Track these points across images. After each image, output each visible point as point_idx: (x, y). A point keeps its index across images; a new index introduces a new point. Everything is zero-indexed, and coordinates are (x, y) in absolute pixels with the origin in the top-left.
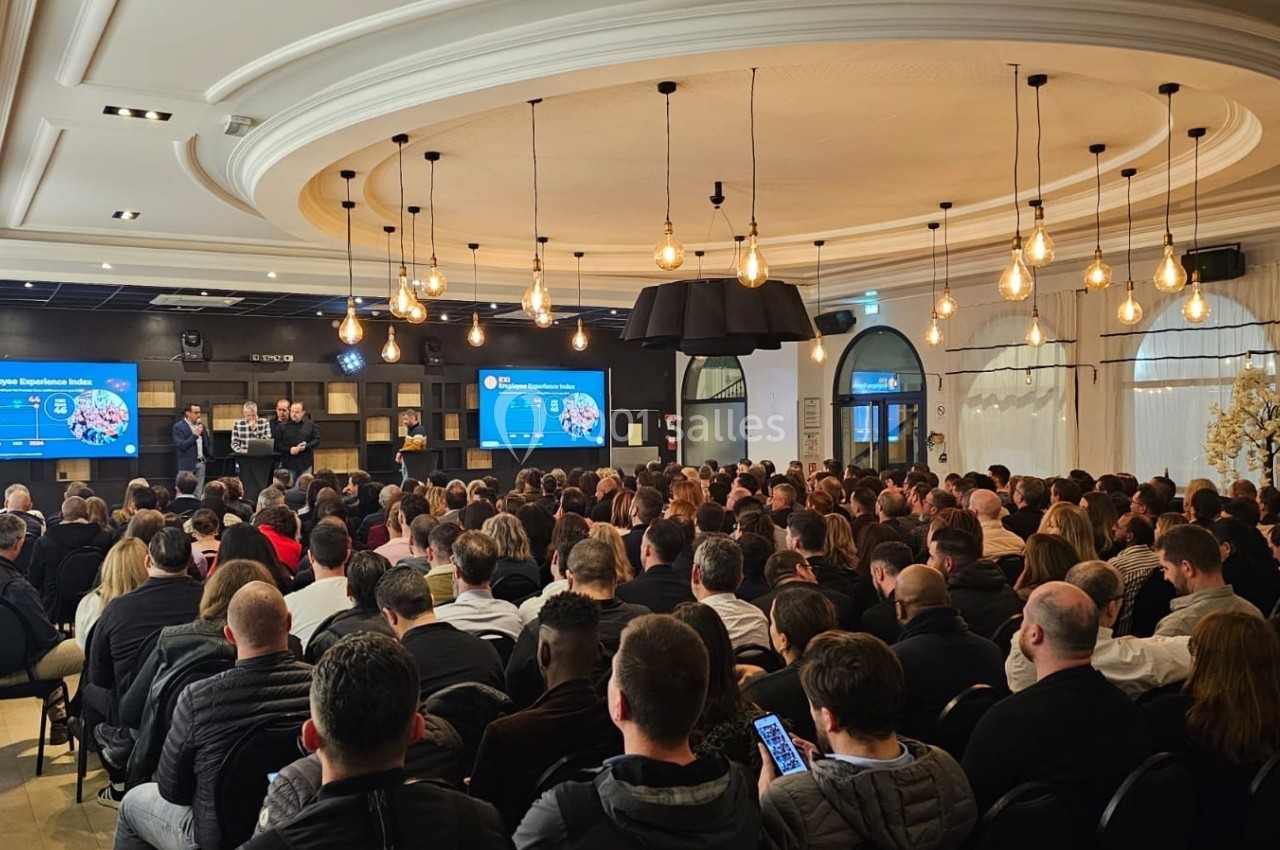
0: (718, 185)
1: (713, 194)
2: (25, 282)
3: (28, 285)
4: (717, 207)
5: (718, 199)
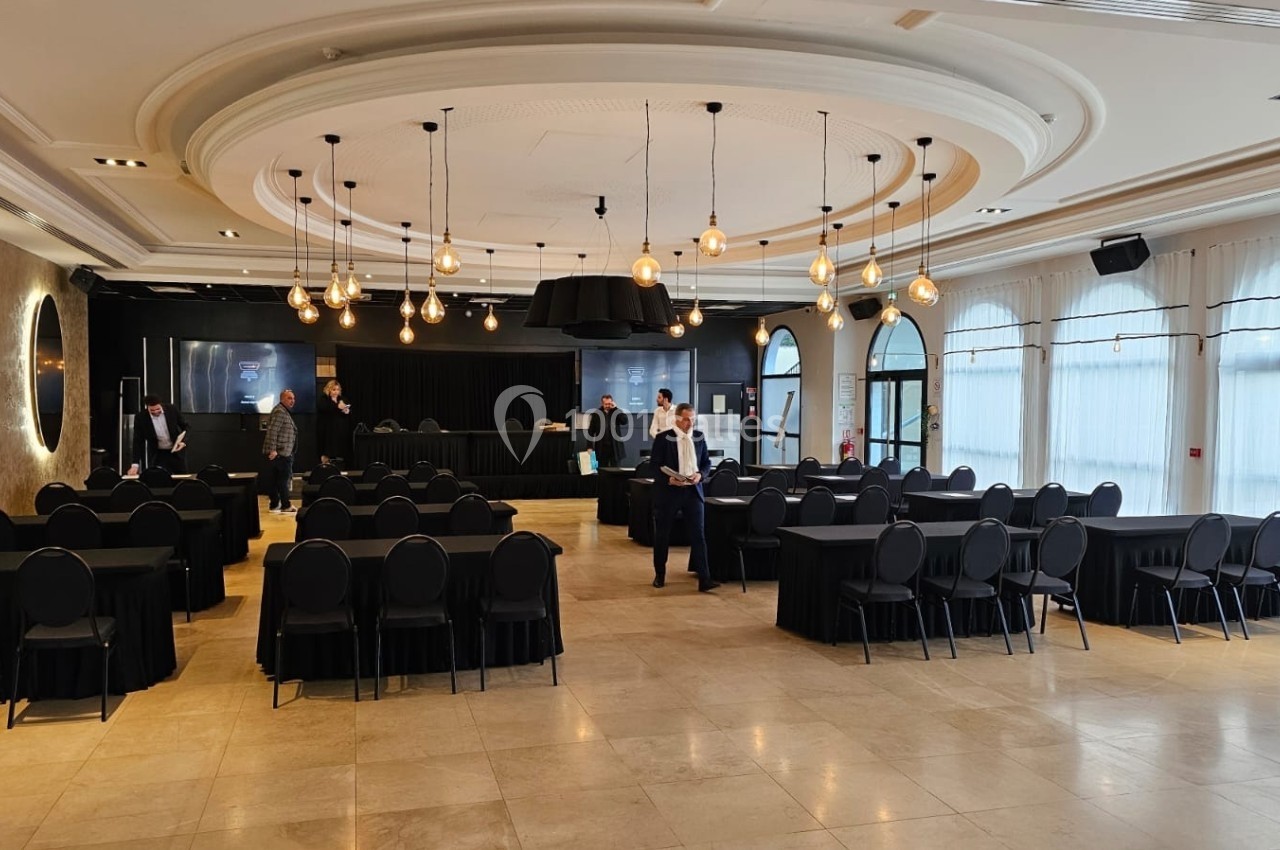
0: (602, 199)
1: (598, 206)
2: (206, 284)
3: (209, 286)
4: (601, 218)
5: (601, 211)
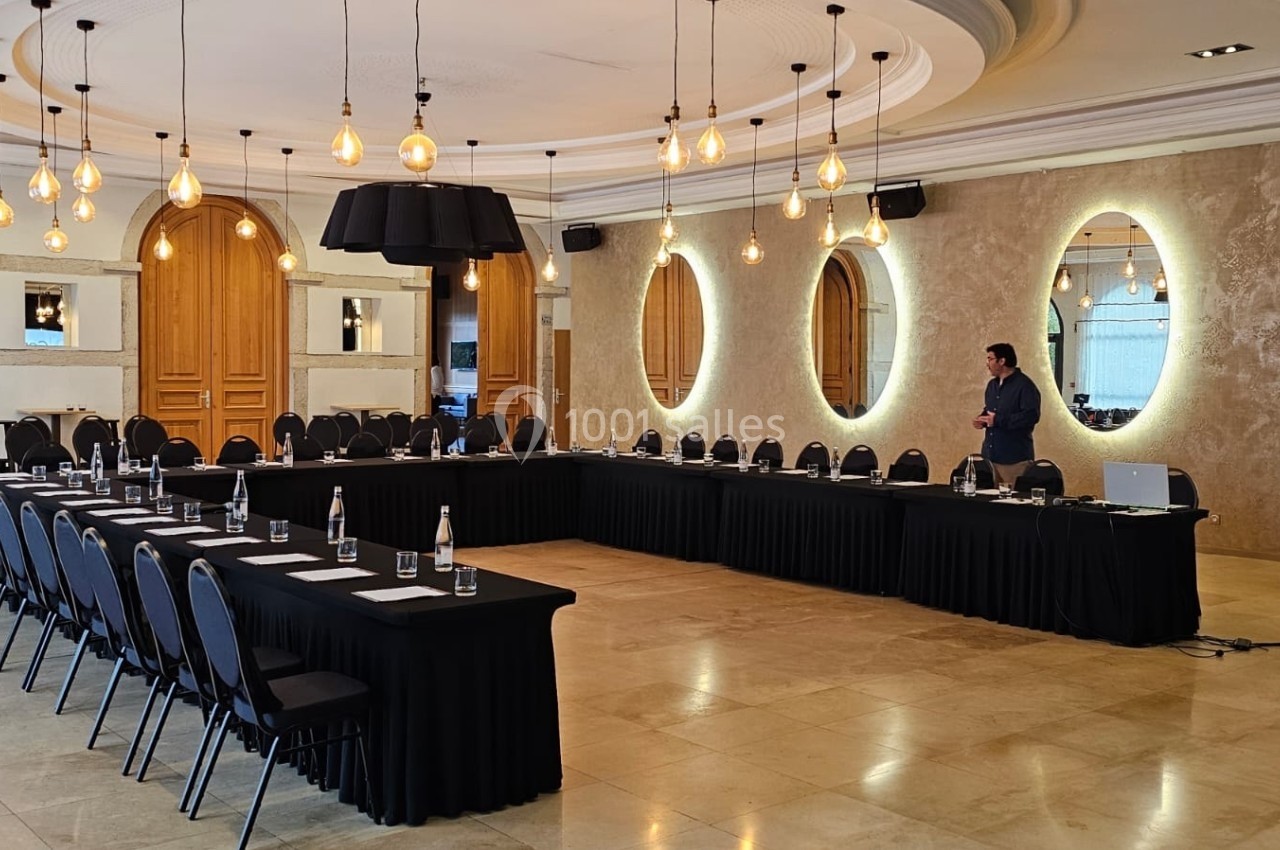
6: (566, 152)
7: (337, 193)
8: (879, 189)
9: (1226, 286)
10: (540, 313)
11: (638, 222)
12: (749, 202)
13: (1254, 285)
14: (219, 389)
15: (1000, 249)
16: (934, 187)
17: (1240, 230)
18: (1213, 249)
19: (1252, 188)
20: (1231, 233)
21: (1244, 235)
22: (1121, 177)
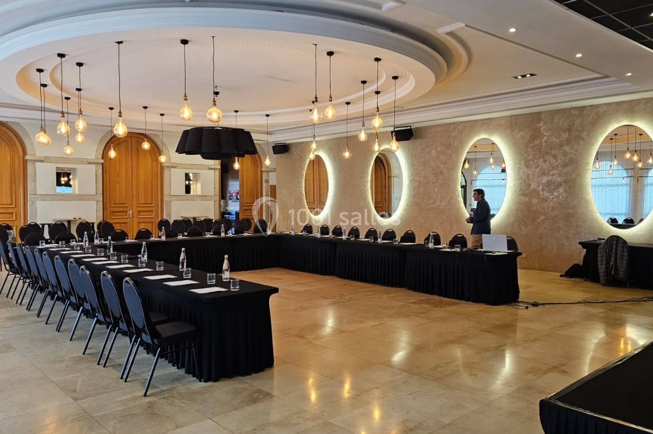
6: (274, 115)
7: (182, 131)
8: (396, 129)
9: (527, 166)
10: (264, 178)
11: (303, 143)
12: (345, 135)
13: (538, 166)
14: (136, 210)
15: (442, 152)
16: (417, 129)
17: (533, 145)
18: (523, 152)
19: (537, 129)
20: (529, 146)
21: (534, 147)
22: (487, 124)
